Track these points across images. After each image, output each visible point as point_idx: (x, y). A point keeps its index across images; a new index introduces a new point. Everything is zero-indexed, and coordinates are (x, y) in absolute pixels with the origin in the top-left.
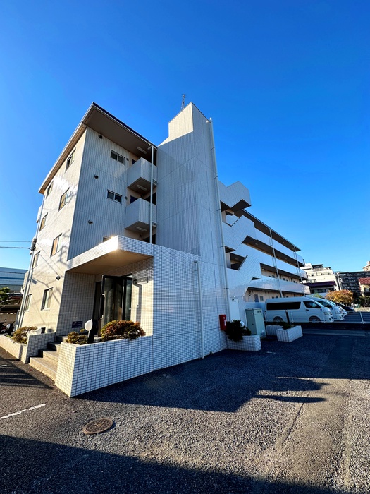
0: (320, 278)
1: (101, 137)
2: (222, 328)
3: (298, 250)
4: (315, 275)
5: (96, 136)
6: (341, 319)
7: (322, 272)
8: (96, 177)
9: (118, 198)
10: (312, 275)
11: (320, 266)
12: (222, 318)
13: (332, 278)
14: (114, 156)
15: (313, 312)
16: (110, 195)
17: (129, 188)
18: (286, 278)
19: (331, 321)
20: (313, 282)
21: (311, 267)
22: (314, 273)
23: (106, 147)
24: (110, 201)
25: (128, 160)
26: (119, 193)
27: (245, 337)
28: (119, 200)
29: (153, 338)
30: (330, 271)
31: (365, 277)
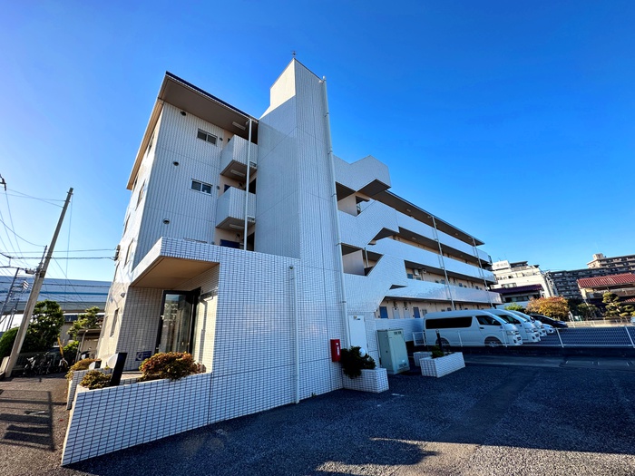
0: (521, 280)
1: (184, 114)
2: (334, 358)
3: (479, 243)
4: (514, 276)
5: (177, 112)
6: (536, 341)
7: (524, 272)
8: (176, 164)
9: (208, 188)
10: (510, 277)
11: (524, 264)
12: (334, 343)
13: (537, 280)
14: (202, 135)
15: (490, 330)
16: (196, 185)
17: (222, 174)
18: (464, 283)
19: (517, 344)
20: (511, 286)
21: (508, 266)
22: (513, 274)
23: (191, 126)
24: (195, 193)
25: (221, 139)
26: (208, 182)
27: (365, 372)
28: (209, 191)
29: (212, 376)
30: (536, 270)
31: (591, 277)
